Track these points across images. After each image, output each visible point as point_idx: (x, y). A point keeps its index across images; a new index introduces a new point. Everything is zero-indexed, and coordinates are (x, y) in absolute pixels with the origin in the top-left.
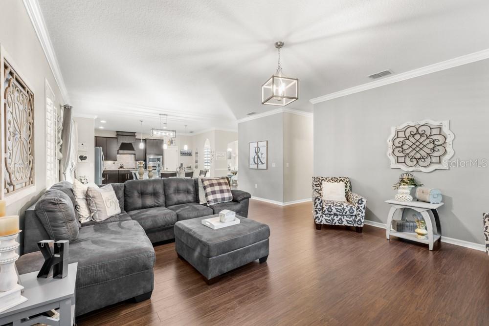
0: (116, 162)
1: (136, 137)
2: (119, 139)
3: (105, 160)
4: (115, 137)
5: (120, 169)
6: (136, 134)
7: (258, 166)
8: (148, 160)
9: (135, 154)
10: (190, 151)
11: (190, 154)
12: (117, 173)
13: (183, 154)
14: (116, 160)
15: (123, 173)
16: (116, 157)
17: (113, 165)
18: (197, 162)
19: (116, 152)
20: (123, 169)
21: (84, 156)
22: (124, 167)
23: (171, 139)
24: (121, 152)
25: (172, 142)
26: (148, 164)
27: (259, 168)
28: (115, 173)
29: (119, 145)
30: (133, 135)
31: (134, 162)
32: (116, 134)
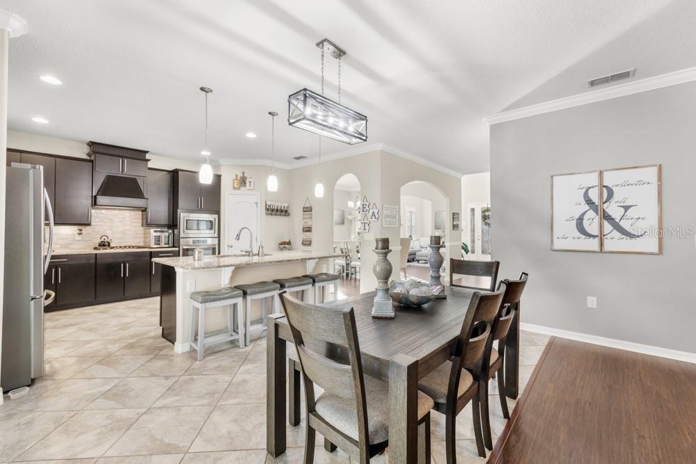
0: (86, 229)
1: (150, 165)
2: (98, 163)
3: (56, 224)
4: (86, 157)
5: (102, 251)
6: (148, 156)
7: (601, 244)
8: (182, 225)
9: (144, 210)
10: (286, 205)
11: (286, 211)
12: (93, 261)
13: (272, 211)
14: (89, 224)
15: (110, 260)
16: (88, 216)
17: (78, 238)
18: (308, 230)
19: (89, 202)
20: (108, 251)
22: (112, 245)
23: (240, 175)
24: (102, 200)
25: (243, 182)
26: (182, 235)
27: (607, 248)
28: (84, 261)
29: (99, 180)
30: (139, 155)
31: (141, 229)
32: (87, 149)
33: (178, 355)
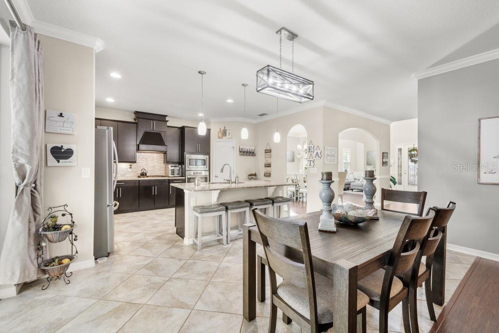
0: (134, 165)
1: (168, 124)
2: (140, 124)
4: (133, 121)
5: (142, 178)
6: (167, 119)
8: (187, 162)
9: (165, 153)
10: (253, 148)
11: (253, 153)
12: (137, 185)
13: (244, 153)
14: (135, 162)
15: (146, 184)
16: (135, 157)
17: (130, 170)
18: (268, 165)
19: (135, 148)
20: (146, 178)
21: (65, 147)
22: (147, 175)
23: (223, 129)
24: (142, 147)
25: (224, 133)
26: (187, 169)
28: (133, 185)
29: (141, 135)
30: (162, 118)
31: (163, 165)
32: (134, 116)
33: (186, 246)
